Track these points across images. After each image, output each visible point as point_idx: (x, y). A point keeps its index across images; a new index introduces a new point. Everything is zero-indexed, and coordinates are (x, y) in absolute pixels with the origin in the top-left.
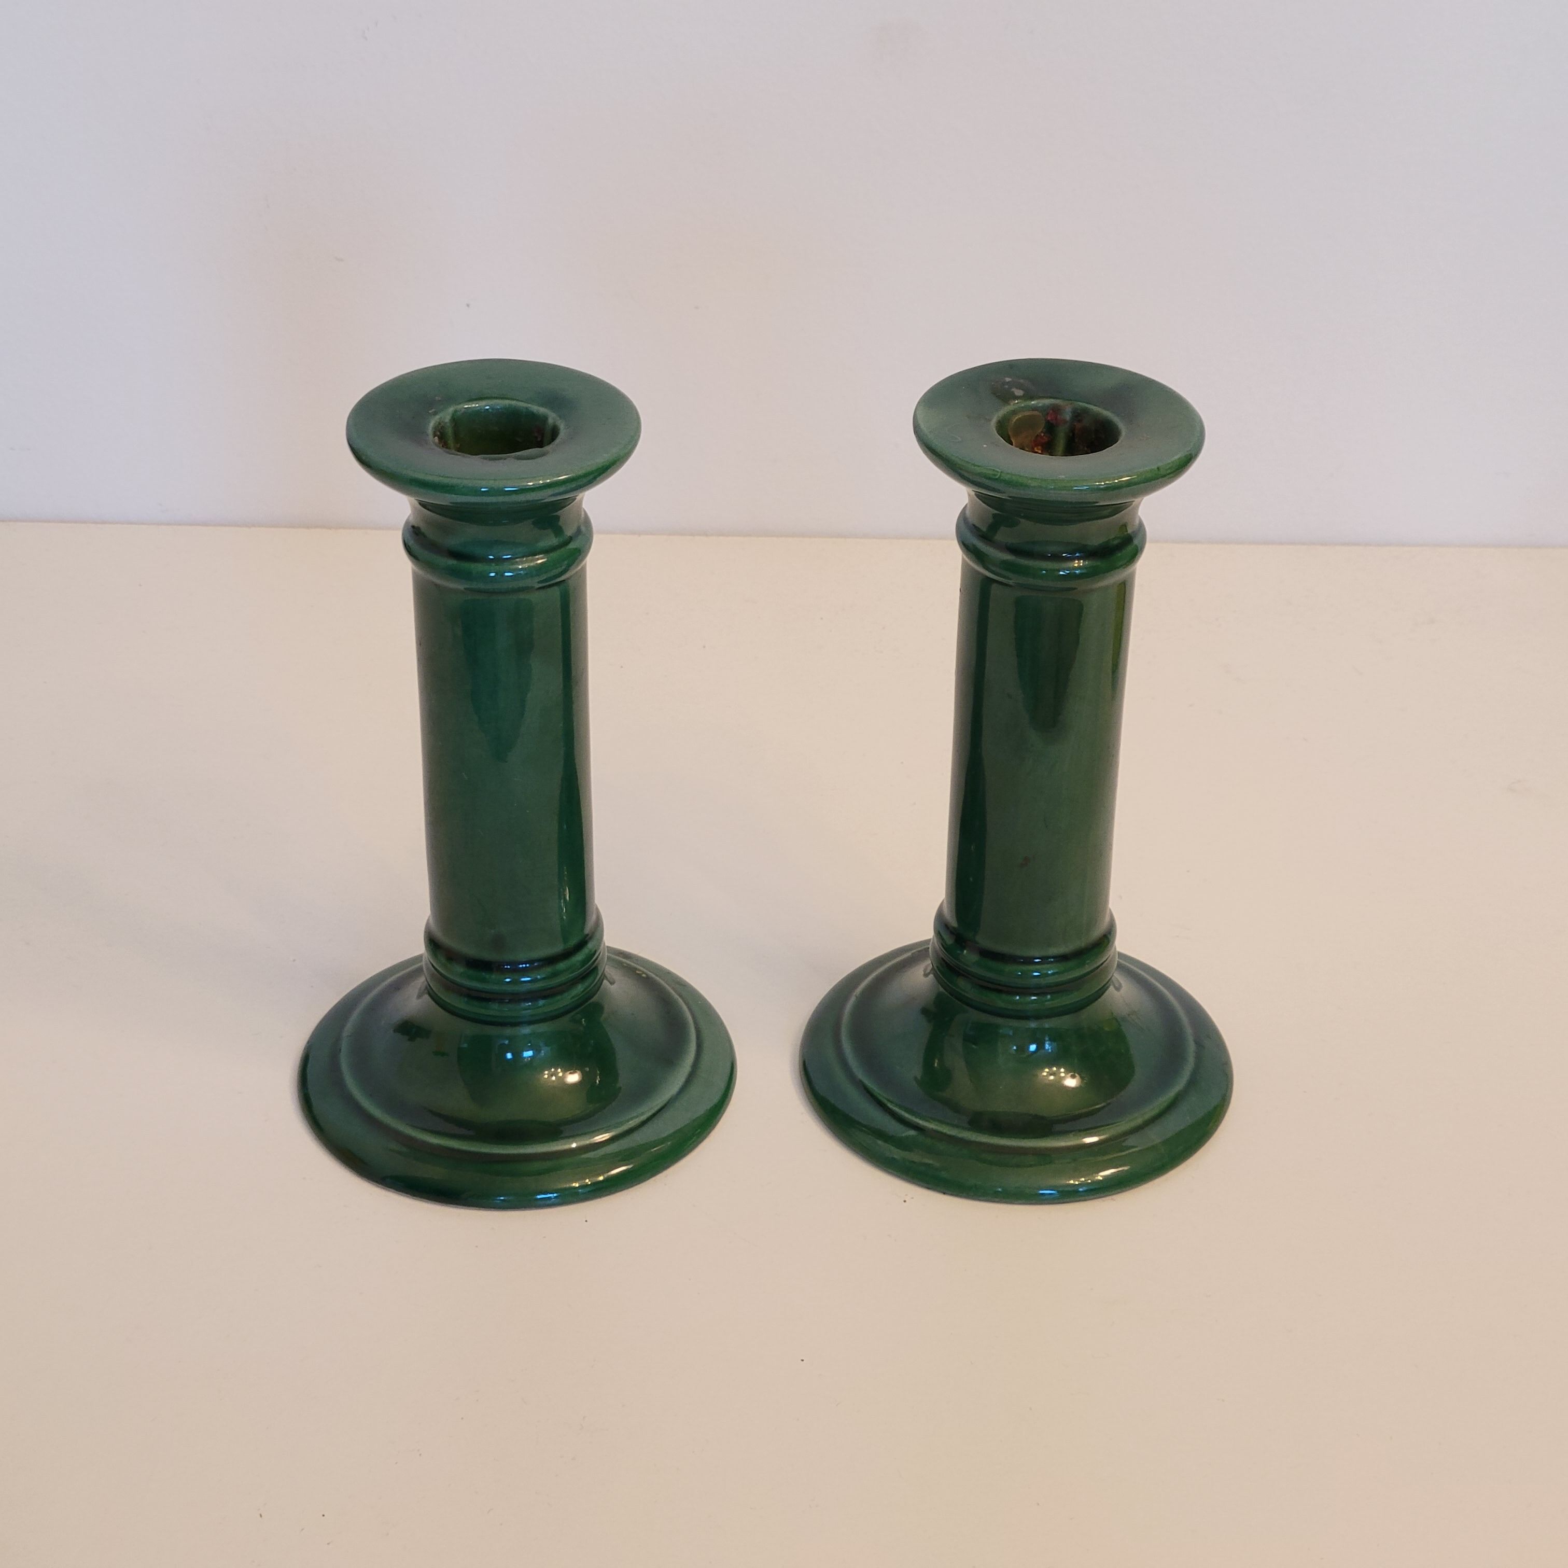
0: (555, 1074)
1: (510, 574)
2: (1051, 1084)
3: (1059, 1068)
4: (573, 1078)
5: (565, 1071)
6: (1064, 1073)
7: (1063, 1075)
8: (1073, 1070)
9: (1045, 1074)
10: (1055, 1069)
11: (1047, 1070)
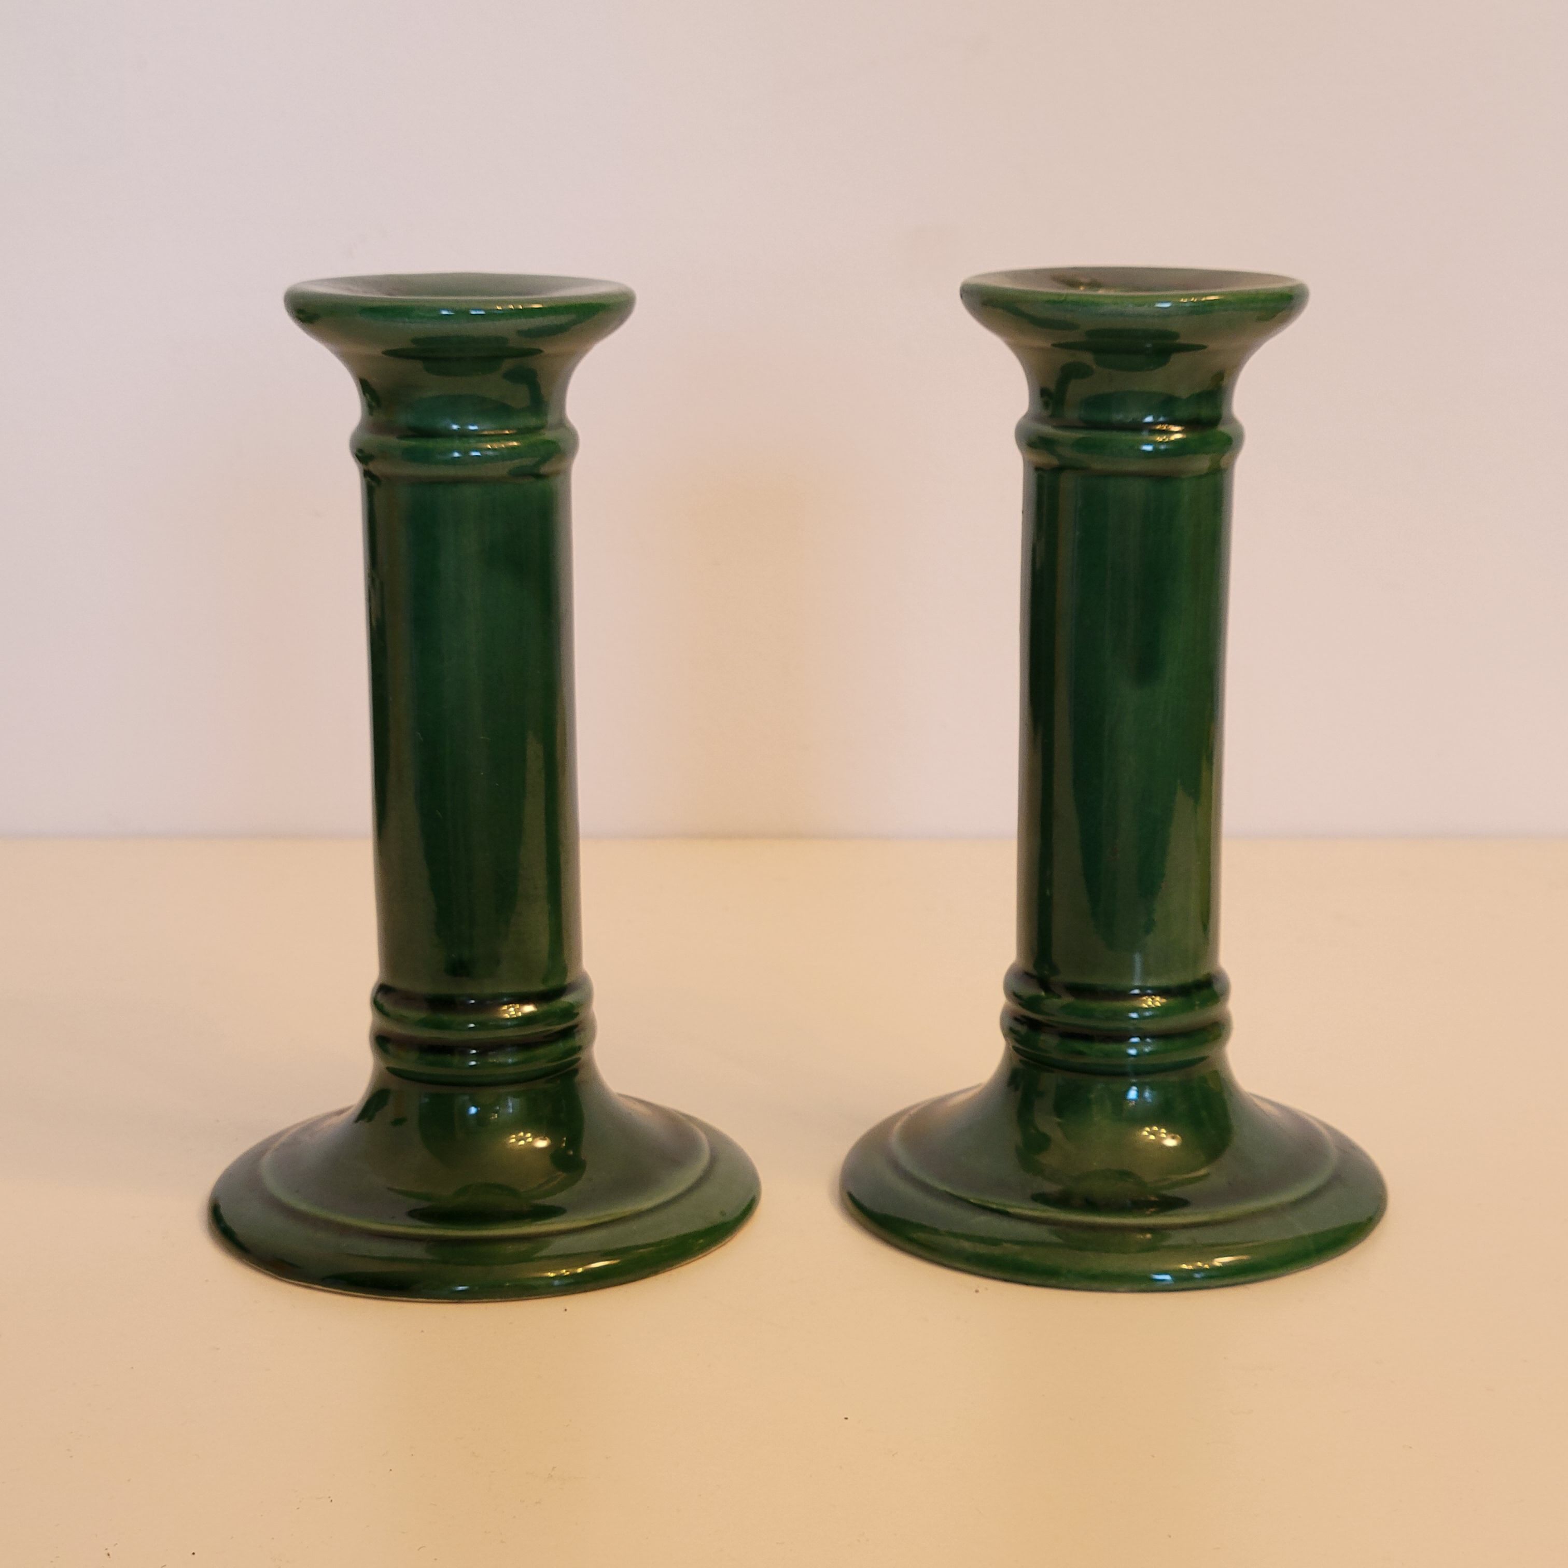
0: (524, 1139)
1: (478, 454)
2: (1151, 1143)
3: (1160, 1128)
4: (542, 1143)
5: (535, 1136)
6: (1165, 1134)
7: (1164, 1136)
8: (1172, 1132)
9: (1145, 1133)
10: (1155, 1128)
11: (1148, 1129)
